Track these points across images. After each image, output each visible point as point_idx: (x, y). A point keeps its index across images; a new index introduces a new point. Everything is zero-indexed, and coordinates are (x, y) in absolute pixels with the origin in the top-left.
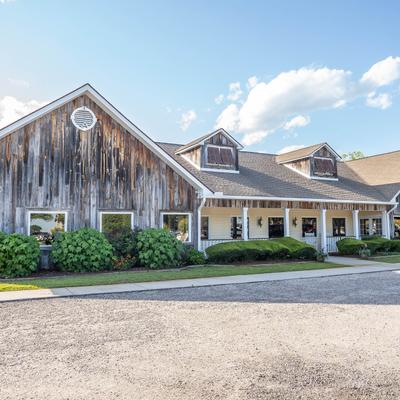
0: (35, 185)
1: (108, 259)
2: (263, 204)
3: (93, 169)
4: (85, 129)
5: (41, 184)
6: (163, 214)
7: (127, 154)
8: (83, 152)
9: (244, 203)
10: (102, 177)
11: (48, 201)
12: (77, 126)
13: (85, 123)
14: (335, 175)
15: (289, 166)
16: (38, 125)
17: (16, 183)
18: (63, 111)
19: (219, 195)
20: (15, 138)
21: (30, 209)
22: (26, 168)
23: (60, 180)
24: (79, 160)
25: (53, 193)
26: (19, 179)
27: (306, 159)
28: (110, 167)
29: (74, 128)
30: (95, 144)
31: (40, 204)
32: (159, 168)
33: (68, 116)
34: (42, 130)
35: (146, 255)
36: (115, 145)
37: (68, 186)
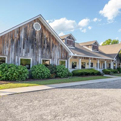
0: (22, 48)
1: (49, 75)
2: (85, 58)
3: (40, 44)
4: (38, 30)
5: (24, 48)
6: (59, 60)
7: (50, 40)
8: (37, 38)
9: (80, 57)
10: (42, 47)
11: (26, 54)
12: (35, 29)
13: (38, 28)
14: (98, 50)
15: (85, 47)
16: (23, 27)
17: (16, 47)
18: (31, 23)
19: (76, 55)
20: (16, 31)
21: (20, 57)
22: (19, 42)
23: (30, 47)
24: (36, 41)
25: (27, 52)
26: (17, 46)
27: (91, 45)
28: (45, 44)
29: (34, 29)
30: (41, 36)
31: (24, 55)
32: (58, 45)
33: (33, 25)
34: (25, 29)
35: (60, 73)
36: (46, 36)
37: (32, 49)
